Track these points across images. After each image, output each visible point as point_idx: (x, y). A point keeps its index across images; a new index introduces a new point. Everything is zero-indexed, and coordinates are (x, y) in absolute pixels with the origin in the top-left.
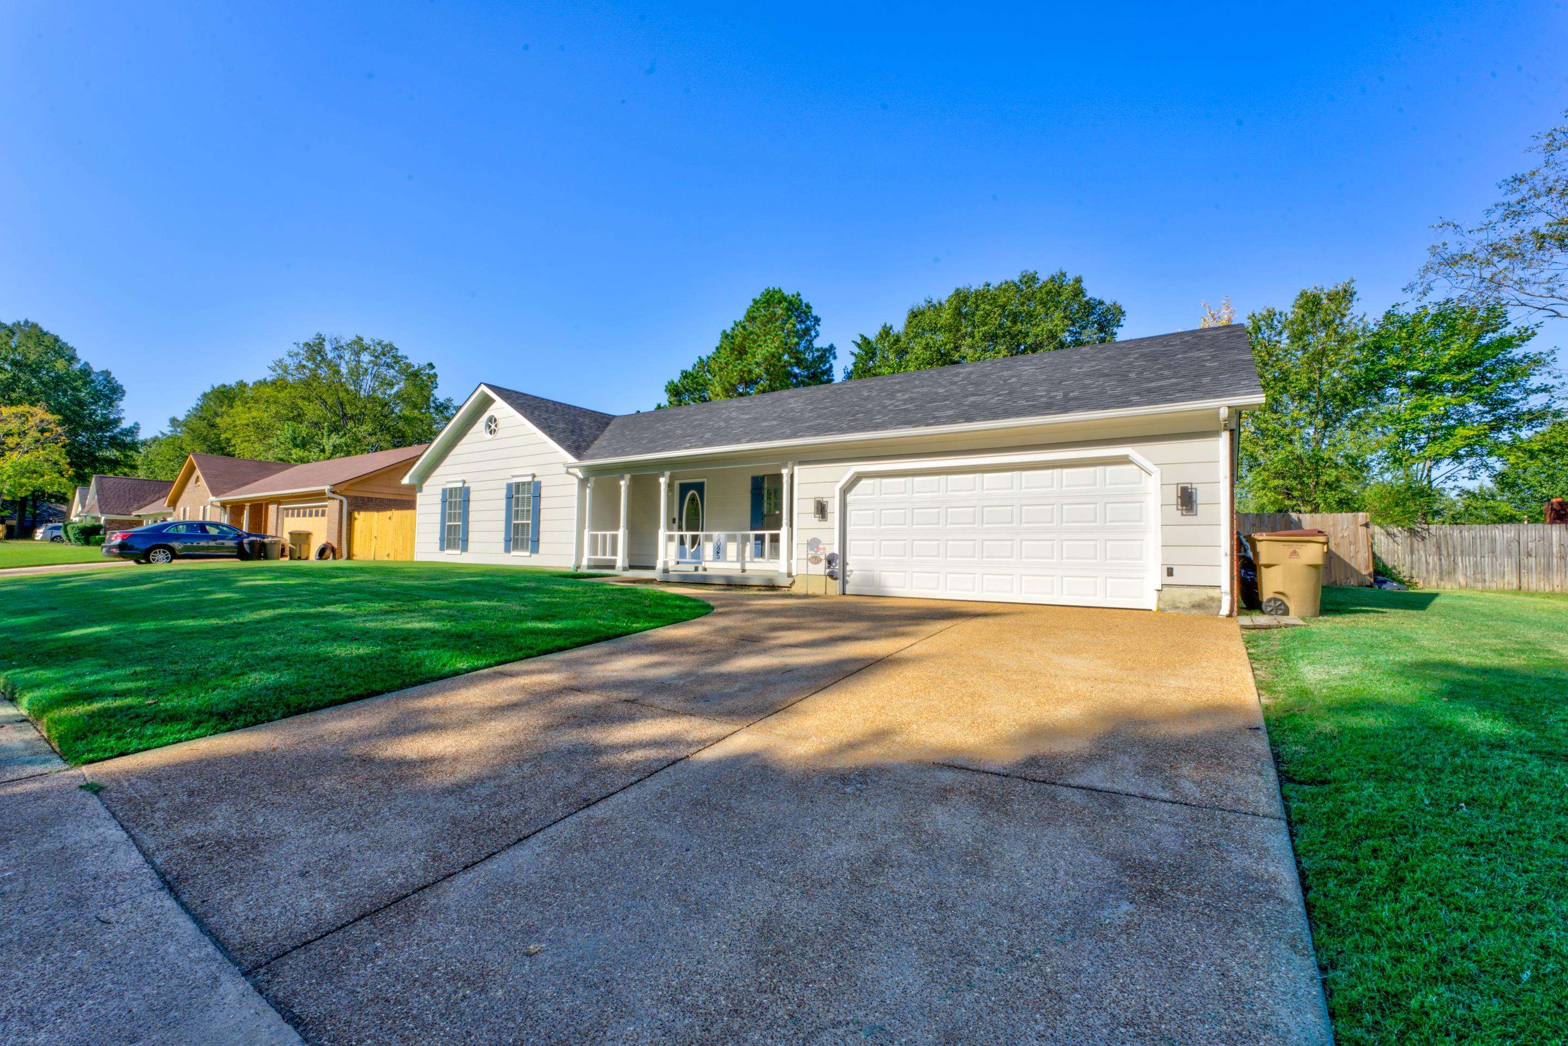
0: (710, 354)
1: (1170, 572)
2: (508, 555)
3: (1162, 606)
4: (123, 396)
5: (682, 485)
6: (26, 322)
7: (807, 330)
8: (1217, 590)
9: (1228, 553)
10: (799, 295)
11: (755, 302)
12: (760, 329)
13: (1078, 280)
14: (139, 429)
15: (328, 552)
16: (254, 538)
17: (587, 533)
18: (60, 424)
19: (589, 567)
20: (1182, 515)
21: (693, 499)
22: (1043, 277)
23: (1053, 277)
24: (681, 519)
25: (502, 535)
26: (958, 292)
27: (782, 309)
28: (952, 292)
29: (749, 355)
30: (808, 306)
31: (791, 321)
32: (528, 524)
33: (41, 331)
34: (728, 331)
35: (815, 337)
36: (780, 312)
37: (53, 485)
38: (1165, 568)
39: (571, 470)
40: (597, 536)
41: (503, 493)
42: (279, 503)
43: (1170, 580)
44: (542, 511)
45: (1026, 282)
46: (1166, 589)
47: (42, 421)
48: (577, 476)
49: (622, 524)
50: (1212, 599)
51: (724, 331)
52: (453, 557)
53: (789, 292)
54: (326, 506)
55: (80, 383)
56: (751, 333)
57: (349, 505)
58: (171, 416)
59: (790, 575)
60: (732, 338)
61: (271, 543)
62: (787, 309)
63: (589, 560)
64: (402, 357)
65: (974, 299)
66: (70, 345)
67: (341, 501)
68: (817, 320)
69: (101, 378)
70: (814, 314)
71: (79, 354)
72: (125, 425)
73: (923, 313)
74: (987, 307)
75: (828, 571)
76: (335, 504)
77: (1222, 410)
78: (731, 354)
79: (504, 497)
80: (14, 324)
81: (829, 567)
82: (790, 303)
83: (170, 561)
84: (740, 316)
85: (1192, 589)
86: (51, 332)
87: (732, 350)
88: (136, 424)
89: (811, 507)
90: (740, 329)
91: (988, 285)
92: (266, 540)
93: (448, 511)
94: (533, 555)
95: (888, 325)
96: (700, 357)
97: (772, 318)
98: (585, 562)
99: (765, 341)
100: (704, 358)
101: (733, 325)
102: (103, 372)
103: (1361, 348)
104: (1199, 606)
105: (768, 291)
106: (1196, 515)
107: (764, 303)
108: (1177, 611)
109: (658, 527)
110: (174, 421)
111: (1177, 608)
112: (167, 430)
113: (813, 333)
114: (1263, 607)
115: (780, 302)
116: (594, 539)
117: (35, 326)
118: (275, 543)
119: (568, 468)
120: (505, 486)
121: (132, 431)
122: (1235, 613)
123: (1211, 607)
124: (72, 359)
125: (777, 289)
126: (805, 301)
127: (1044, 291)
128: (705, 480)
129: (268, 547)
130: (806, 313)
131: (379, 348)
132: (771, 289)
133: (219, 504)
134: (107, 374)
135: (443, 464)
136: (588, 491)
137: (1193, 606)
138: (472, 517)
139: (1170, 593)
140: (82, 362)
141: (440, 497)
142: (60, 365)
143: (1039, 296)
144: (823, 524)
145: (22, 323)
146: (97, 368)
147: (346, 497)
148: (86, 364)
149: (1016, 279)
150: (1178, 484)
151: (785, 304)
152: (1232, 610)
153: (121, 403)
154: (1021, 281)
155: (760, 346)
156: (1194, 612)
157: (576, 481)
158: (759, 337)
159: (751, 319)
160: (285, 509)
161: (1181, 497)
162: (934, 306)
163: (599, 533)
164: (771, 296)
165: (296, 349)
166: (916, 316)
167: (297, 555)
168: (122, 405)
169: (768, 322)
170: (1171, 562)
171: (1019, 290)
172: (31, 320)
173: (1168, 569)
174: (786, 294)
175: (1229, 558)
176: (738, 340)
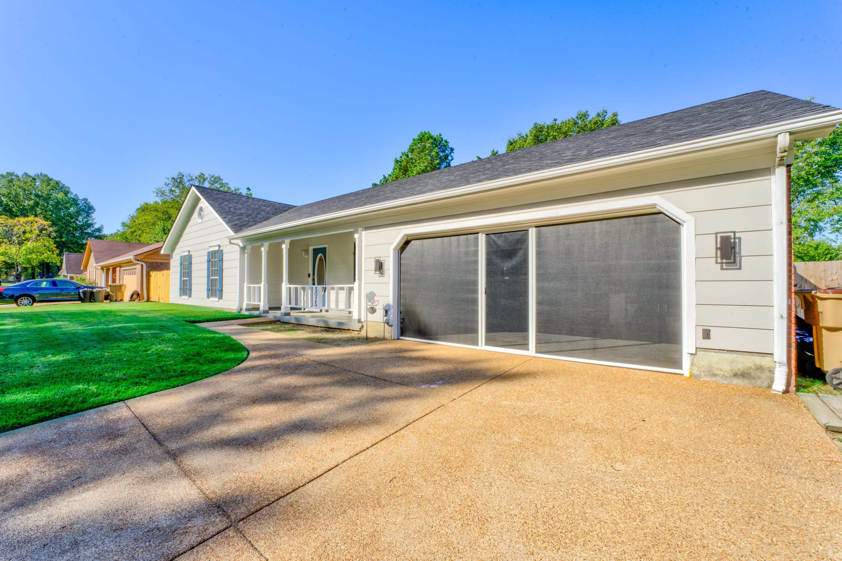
0: (390, 173)
1: (707, 335)
2: (208, 300)
3: (695, 372)
4: (95, 211)
5: (314, 250)
6: (41, 174)
7: (446, 157)
8: (768, 359)
9: (785, 315)
10: (440, 135)
11: (414, 140)
12: (416, 156)
13: (615, 115)
14: (103, 228)
15: (135, 296)
16: (86, 289)
17: (245, 285)
18: (51, 226)
19: (247, 310)
20: (722, 269)
21: (321, 259)
22: (592, 115)
23: (599, 114)
24: (314, 275)
25: (205, 286)
26: (536, 126)
27: (429, 143)
28: (533, 126)
29: (410, 172)
30: (446, 142)
31: (435, 150)
32: (216, 279)
33: (49, 178)
34: (398, 159)
35: (451, 160)
36: (428, 145)
37: (48, 258)
38: (700, 329)
39: (233, 241)
40: (251, 287)
41: (206, 258)
42: (121, 267)
43: (706, 344)
44: (224, 270)
45: (581, 118)
46: (701, 353)
47: (42, 225)
48: (239, 246)
49: (263, 279)
50: (760, 368)
51: (396, 159)
52: (185, 300)
53: (435, 134)
54: (135, 269)
55: (68, 205)
56: (411, 159)
57: (147, 267)
58: (122, 221)
59: (359, 321)
60: (401, 162)
61: (97, 292)
62: (433, 143)
63: (247, 304)
64: (226, 183)
65: (546, 130)
66: (66, 185)
67: (142, 265)
68: (452, 150)
69: (83, 202)
70: (450, 146)
71: (72, 190)
72: (96, 226)
73: (516, 142)
74: (555, 134)
75: (385, 318)
76: (138, 267)
77: (780, 138)
78: (400, 171)
79: (206, 261)
80: (35, 175)
81: (386, 315)
82: (435, 140)
83: (32, 304)
84: (406, 150)
85: (734, 356)
86: (54, 179)
87: (400, 169)
88: (102, 226)
89: (372, 265)
90: (405, 157)
91: (556, 120)
92: (94, 290)
93: (183, 271)
94: (220, 300)
95: (495, 151)
96: (384, 176)
97: (423, 149)
98: (244, 307)
99: (419, 163)
100: (387, 176)
101: (401, 155)
102: (84, 199)
103: (821, 144)
104: (743, 375)
105: (421, 133)
106: (740, 268)
107: (418, 140)
108: (714, 379)
109: (282, 282)
110: (124, 224)
111: (715, 375)
112: (120, 228)
113: (450, 158)
114: (827, 378)
115: (428, 139)
116: (249, 288)
117: (46, 176)
118: (100, 292)
119: (230, 240)
120: (207, 254)
121: (99, 230)
122: (793, 388)
123: (759, 378)
124: (66, 193)
125: (427, 132)
126: (444, 139)
127: (592, 123)
128: (326, 246)
129: (95, 294)
130: (444, 146)
131: (213, 179)
132: (423, 132)
133: (100, 268)
134: (86, 200)
135: (181, 240)
136: (246, 255)
137: (735, 375)
138: (194, 274)
139: (704, 358)
140: (74, 194)
141: (179, 262)
142: (60, 196)
143: (589, 126)
144: (382, 279)
145: (39, 174)
146: (81, 197)
147: (145, 262)
148: (76, 195)
149: (574, 117)
150: (716, 234)
151: (431, 140)
152: (788, 384)
153: (93, 215)
154: (577, 117)
155: (416, 166)
156: (736, 381)
157: (238, 249)
158: (416, 161)
159: (412, 151)
160: (124, 270)
161: (720, 249)
162: (522, 137)
163: (252, 285)
164: (423, 136)
165: (168, 182)
166: (512, 144)
167: (115, 299)
168: (94, 216)
169: (421, 152)
170: (707, 323)
171: (576, 123)
172: (44, 173)
173: (704, 330)
174: (432, 135)
175: (785, 321)
176: (404, 163)
